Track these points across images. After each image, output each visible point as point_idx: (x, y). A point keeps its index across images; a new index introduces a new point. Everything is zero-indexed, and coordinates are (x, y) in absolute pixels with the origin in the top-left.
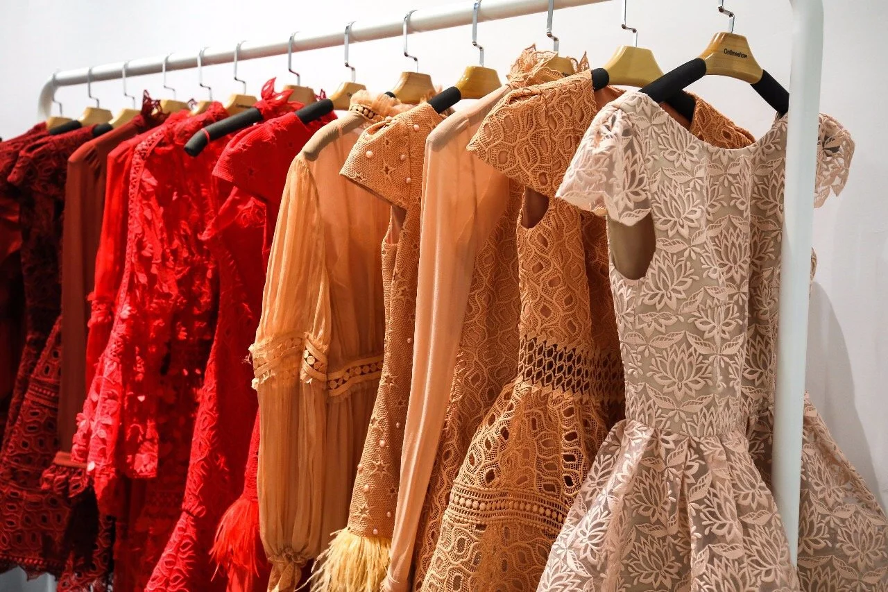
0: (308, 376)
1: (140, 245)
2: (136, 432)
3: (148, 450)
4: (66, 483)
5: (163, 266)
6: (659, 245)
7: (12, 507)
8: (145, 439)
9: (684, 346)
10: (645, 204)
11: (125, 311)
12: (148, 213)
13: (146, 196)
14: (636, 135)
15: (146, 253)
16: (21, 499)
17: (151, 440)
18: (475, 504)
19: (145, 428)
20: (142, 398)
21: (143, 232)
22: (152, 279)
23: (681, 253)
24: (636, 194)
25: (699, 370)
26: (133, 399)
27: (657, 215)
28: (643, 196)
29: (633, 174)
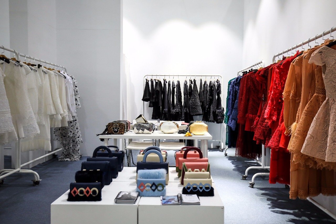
0: (291, 98)
1: (275, 81)
2: (273, 113)
3: (275, 116)
4: (266, 124)
5: (279, 85)
6: (327, 68)
7: (260, 129)
8: (275, 115)
9: (331, 84)
10: (324, 62)
11: (272, 93)
12: (277, 76)
13: (277, 73)
14: (322, 52)
15: (276, 83)
16: (261, 128)
17: (276, 115)
18: (309, 113)
19: (275, 112)
20: (275, 107)
21: (276, 79)
22: (277, 87)
23: (330, 69)
24: (322, 61)
25: (334, 87)
26: (273, 107)
27: (326, 64)
28: (323, 61)
29: (322, 58)
